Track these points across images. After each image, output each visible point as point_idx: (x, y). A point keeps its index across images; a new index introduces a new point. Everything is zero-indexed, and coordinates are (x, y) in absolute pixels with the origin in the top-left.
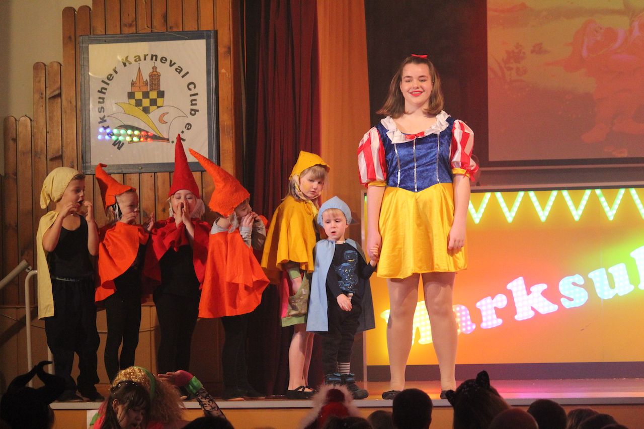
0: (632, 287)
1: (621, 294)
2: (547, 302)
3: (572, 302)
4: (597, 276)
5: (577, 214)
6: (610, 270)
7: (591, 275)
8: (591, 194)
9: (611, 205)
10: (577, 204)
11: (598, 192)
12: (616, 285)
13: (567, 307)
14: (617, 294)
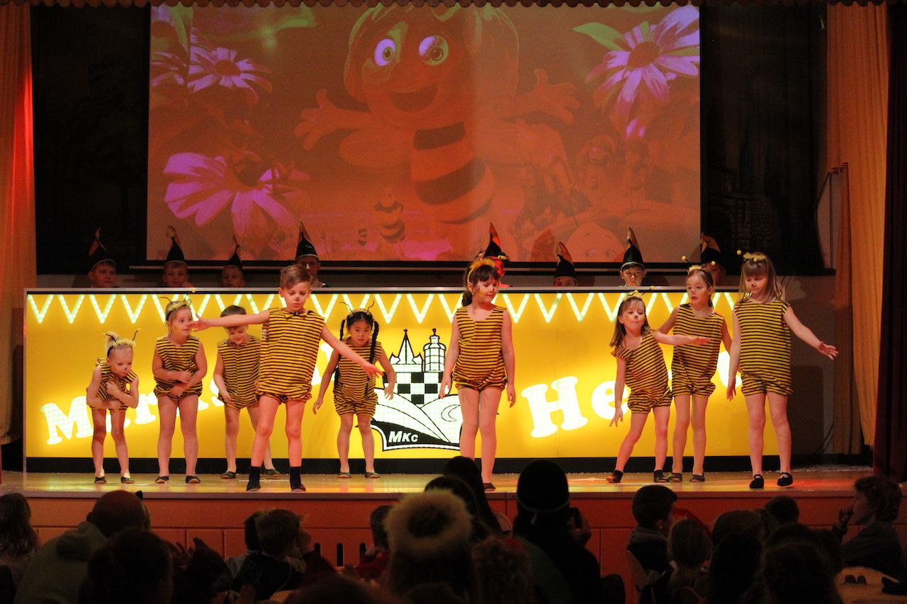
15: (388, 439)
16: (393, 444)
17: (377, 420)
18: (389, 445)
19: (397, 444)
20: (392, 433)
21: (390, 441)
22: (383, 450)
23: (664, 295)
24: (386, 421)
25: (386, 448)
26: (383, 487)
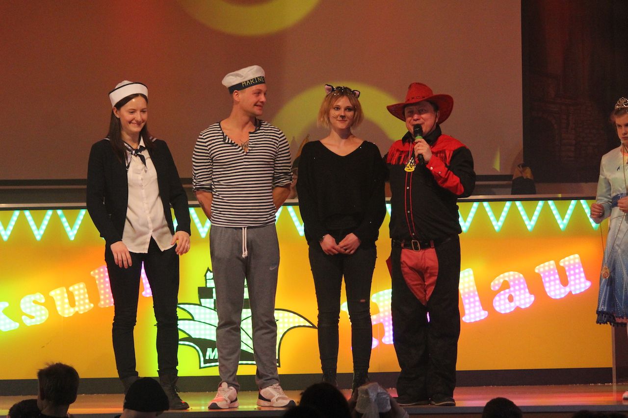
0: (92, 305)
1: (81, 313)
2: (8, 320)
3: (33, 320)
4: (58, 295)
5: (38, 234)
6: (71, 289)
7: (52, 293)
8: (52, 214)
9: (72, 226)
10: (38, 225)
11: (59, 212)
12: (77, 303)
13: (29, 325)
14: (77, 312)
15: (204, 356)
16: (210, 361)
17: (193, 337)
18: (206, 361)
19: (214, 361)
20: (209, 350)
21: (207, 358)
22: (200, 368)
23: (485, 204)
24: (203, 337)
25: (203, 365)
26: (200, 405)
